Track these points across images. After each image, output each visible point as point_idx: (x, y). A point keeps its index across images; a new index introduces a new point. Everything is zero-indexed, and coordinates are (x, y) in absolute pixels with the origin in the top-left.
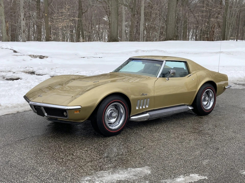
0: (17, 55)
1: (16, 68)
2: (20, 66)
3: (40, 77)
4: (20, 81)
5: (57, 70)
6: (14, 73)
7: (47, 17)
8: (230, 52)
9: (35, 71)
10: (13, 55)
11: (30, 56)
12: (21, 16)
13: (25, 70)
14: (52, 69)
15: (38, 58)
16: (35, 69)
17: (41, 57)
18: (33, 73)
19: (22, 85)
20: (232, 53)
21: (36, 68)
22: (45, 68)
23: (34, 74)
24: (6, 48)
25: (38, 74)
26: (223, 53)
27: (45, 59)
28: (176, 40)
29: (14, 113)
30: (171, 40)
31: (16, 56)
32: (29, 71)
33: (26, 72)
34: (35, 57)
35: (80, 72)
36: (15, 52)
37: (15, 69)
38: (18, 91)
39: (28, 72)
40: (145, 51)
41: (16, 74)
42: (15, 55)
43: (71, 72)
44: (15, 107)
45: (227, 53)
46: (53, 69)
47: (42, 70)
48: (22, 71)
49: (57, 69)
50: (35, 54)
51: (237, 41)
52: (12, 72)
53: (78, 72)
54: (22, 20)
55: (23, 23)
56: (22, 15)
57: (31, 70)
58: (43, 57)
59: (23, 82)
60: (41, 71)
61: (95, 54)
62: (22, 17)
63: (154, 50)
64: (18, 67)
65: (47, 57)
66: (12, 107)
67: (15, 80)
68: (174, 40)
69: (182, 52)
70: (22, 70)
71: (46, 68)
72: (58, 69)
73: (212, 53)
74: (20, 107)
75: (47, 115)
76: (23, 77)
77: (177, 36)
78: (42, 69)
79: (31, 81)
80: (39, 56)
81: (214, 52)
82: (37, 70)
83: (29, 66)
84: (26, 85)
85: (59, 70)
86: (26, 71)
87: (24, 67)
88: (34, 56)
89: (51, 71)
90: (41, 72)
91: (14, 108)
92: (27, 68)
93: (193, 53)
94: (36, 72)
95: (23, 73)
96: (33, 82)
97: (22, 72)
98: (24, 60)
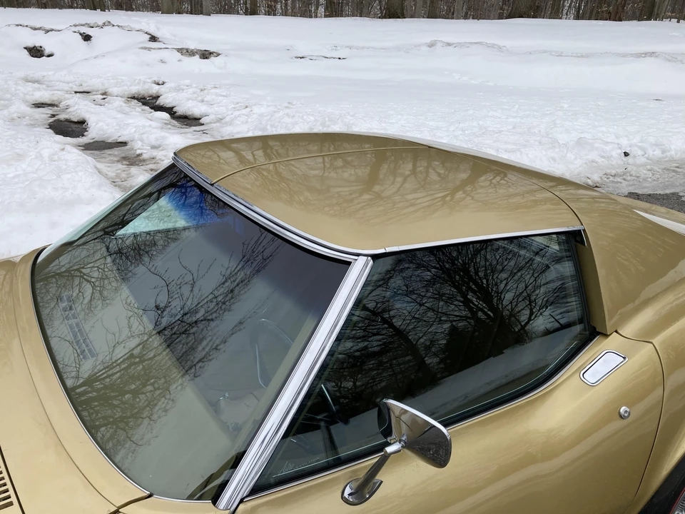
0: (151, 49)
8: (673, 54)
9: (162, 94)
11: (180, 50)
14: (201, 90)
15: (197, 57)
17: (205, 55)
18: (155, 99)
20: (679, 58)
24: (138, 28)
26: (656, 57)
27: (212, 59)
28: (534, 17)
30: (522, 17)
31: (146, 51)
34: (190, 53)
36: (153, 39)
40: (453, 44)
42: (147, 48)
45: (667, 56)
46: (205, 89)
50: (192, 46)
51: (678, 22)
58: (210, 53)
63: (476, 43)
65: (218, 55)
68: (529, 17)
69: (545, 52)
73: (624, 55)
77: (538, 7)
80: (201, 50)
81: (631, 54)
86: (142, 93)
88: (188, 51)
93: (575, 55)
98: (162, 61)
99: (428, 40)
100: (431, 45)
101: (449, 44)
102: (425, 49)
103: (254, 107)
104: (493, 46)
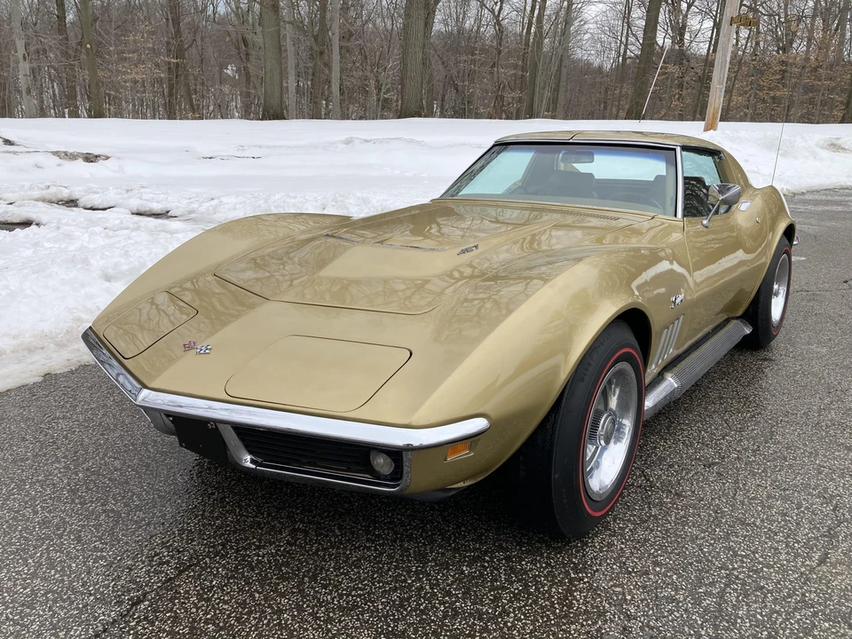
0: (15, 153)
1: (17, 190)
2: (27, 184)
3: (101, 216)
4: (35, 234)
5: (146, 193)
6: (11, 204)
7: (91, 53)
9: (77, 197)
10: (4, 152)
11: (56, 153)
12: (18, 50)
13: (45, 193)
14: (128, 191)
15: (81, 160)
16: (76, 192)
17: (90, 158)
18: (71, 203)
19: (47, 249)
21: (80, 188)
22: (108, 189)
23: (76, 206)
25: (89, 206)
27: (101, 162)
29: (31, 381)
32: (60, 197)
33: (51, 202)
34: (71, 157)
35: (219, 198)
36: (8, 142)
37: (12, 192)
38: (35, 276)
39: (54, 199)
40: (370, 140)
41: (19, 206)
42: (10, 152)
43: (190, 199)
44: (31, 350)
46: (131, 190)
47: (97, 193)
48: (36, 197)
49: (143, 190)
50: (71, 150)
52: (5, 200)
53: (212, 199)
54: (21, 60)
55: (24, 67)
56: (20, 44)
57: (65, 194)
58: (96, 156)
59: (49, 236)
60: (98, 195)
61: (238, 150)
62: (21, 51)
63: (393, 139)
64: (23, 186)
65: (107, 158)
66: (18, 351)
67: (18, 230)
69: (464, 144)
70: (37, 194)
71: (111, 188)
72: (148, 190)
74: (52, 346)
75: (252, 461)
76: (43, 218)
78: (99, 190)
79: (78, 233)
80: (83, 154)
82: (82, 193)
83: (58, 183)
84: (63, 246)
85: (151, 193)
86: (48, 197)
87: (40, 186)
88: (67, 155)
89: (126, 196)
90: (97, 200)
91: (25, 353)
92: (52, 190)
94: (80, 201)
95: (40, 204)
96: (86, 236)
97: (37, 200)
98: (38, 166)
99: (344, 138)
100: (348, 142)
101: (366, 141)
102: (342, 146)
103: (222, 199)
104: (412, 141)
